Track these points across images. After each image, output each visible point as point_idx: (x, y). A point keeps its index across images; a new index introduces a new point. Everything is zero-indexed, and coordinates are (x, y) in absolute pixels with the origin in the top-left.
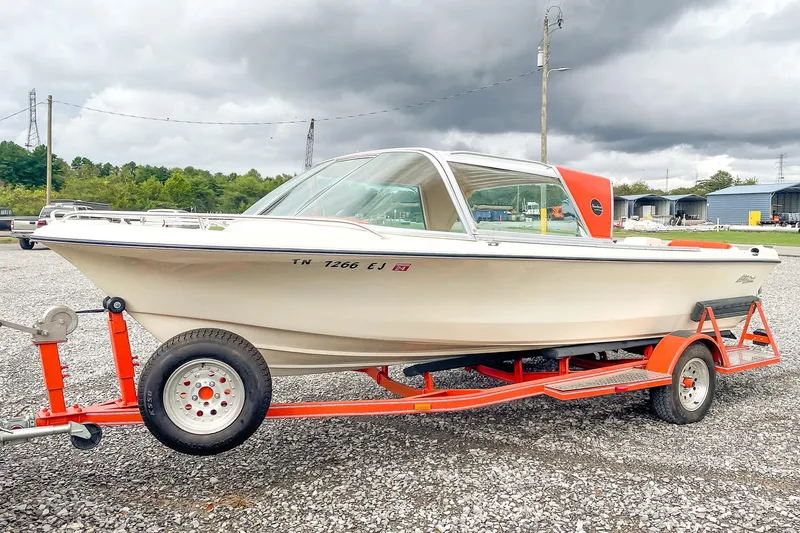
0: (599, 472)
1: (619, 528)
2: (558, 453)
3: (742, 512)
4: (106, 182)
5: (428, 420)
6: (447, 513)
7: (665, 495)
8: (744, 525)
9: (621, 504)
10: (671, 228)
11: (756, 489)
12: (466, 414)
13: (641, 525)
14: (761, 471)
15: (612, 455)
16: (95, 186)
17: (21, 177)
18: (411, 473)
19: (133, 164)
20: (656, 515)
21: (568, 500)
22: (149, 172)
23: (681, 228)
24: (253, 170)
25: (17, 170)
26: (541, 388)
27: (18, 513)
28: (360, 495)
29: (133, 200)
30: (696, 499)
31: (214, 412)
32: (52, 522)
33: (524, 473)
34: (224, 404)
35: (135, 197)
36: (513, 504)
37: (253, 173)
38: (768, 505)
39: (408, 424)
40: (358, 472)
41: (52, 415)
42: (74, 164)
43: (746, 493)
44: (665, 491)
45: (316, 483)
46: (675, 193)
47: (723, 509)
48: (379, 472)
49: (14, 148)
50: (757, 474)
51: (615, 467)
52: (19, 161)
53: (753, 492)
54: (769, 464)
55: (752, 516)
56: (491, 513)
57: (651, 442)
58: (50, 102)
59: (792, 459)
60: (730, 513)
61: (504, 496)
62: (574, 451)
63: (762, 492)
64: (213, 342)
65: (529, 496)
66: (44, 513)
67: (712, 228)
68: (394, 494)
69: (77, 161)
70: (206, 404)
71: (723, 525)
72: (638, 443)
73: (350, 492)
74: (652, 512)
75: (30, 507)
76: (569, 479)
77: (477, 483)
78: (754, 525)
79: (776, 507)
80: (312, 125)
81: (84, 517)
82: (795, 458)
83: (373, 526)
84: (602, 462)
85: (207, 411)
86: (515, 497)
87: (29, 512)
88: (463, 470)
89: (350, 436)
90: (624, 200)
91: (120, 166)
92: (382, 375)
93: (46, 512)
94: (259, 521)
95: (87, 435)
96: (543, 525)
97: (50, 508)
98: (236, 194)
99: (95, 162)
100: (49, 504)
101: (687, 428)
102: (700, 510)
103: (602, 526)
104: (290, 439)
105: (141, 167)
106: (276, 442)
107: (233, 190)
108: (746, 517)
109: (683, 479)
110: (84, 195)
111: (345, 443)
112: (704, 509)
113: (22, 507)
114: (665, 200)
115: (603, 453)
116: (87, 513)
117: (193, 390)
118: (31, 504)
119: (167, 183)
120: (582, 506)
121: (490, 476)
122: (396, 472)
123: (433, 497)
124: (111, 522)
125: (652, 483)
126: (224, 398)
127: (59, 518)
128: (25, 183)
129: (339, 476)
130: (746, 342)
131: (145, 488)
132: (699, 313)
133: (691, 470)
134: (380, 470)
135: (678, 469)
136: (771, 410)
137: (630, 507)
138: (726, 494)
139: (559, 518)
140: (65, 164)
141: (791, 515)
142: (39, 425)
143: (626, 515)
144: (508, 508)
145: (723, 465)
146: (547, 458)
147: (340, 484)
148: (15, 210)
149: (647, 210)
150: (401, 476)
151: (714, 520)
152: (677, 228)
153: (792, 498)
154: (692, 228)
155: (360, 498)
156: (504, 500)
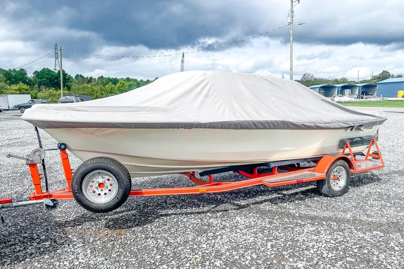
0: (286, 220)
1: (287, 246)
2: (270, 211)
3: (348, 238)
4: (89, 86)
5: (213, 196)
6: (210, 238)
7: (314, 231)
8: (347, 245)
9: (292, 234)
10: (358, 100)
11: (358, 228)
12: (231, 193)
13: (299, 244)
14: (363, 220)
15: (294, 212)
16: (84, 88)
17: (52, 84)
18: (199, 220)
19: (102, 77)
20: (306, 240)
21: (267, 233)
22: (109, 80)
23: (363, 100)
25: (51, 81)
26: (261, 181)
27: (24, 238)
28: (173, 230)
29: (102, 94)
30: (328, 232)
31: (105, 194)
32: (37, 241)
33: (251, 220)
34: (110, 190)
35: (103, 92)
36: (241, 235)
38: (361, 235)
39: (203, 198)
40: (175, 220)
41: (36, 195)
42: (76, 78)
43: (353, 230)
44: (314, 229)
45: (155, 225)
46: (361, 82)
47: (339, 237)
48: (185, 220)
49: (49, 71)
50: (361, 221)
51: (294, 217)
52: (51, 77)
53: (356, 229)
54: (368, 216)
55: (352, 240)
56: (230, 239)
57: (315, 206)
59: (381, 214)
60: (342, 239)
61: (238, 231)
62: (277, 210)
63: (361, 229)
64: (103, 163)
65: (250, 231)
66: (35, 238)
67: (378, 99)
68: (189, 229)
69: (77, 76)
70: (102, 190)
71: (337, 244)
72: (309, 206)
73: (169, 229)
74: (305, 238)
75: (29, 235)
76: (270, 223)
77: (228, 225)
78: (352, 245)
79: (365, 237)
81: (52, 239)
82: (382, 214)
83: (176, 244)
84: (288, 215)
85: (102, 193)
86: (243, 231)
87: (29, 237)
88: (223, 219)
89: (176, 203)
90: (335, 87)
91: (96, 78)
92: (192, 175)
93: (36, 237)
94: (126, 242)
95: (52, 204)
96: (253, 244)
97: (38, 235)
99: (85, 77)
100: (38, 234)
101: (334, 200)
102: (328, 237)
103: (280, 245)
104: (149, 205)
105: (105, 78)
106: (142, 206)
108: (349, 241)
109: (325, 223)
110: (80, 92)
111: (173, 206)
112: (330, 237)
113: (26, 235)
114: (356, 86)
115: (290, 211)
116: (53, 238)
117: (95, 184)
118: (30, 234)
119: (117, 85)
120: (273, 235)
121: (235, 222)
122: (192, 220)
123: (205, 232)
124: (62, 242)
125: (309, 225)
126: (109, 187)
127: (41, 240)
128: (54, 87)
129: (166, 222)
130: (369, 158)
131: (80, 227)
132: (343, 144)
133: (330, 219)
134: (186, 219)
135: (324, 219)
136: (378, 190)
137: (295, 236)
138: (343, 231)
139: (261, 241)
140: (72, 78)
141: (371, 240)
142: (30, 200)
143: (292, 240)
144: (239, 236)
145: (346, 217)
146: (263, 213)
147: (166, 225)
148: (50, 100)
149: (347, 91)
150: (194, 222)
151: (333, 242)
152: (361, 100)
153: (375, 232)
154: (368, 100)
155: (173, 232)
156: (238, 232)
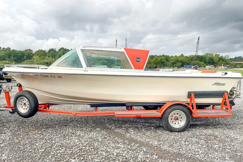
24: (182, 54)
31: (26, 109)
34: (28, 107)
37: (182, 55)
58: (116, 41)
64: (24, 93)
70: (25, 107)
80: (199, 39)
95: (12, 111)
98: (173, 61)
107: (172, 60)
117: (23, 103)
119: (153, 59)
132: (189, 95)
